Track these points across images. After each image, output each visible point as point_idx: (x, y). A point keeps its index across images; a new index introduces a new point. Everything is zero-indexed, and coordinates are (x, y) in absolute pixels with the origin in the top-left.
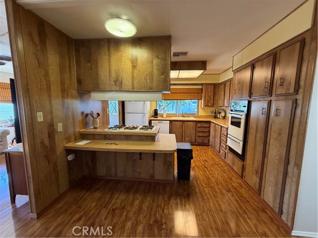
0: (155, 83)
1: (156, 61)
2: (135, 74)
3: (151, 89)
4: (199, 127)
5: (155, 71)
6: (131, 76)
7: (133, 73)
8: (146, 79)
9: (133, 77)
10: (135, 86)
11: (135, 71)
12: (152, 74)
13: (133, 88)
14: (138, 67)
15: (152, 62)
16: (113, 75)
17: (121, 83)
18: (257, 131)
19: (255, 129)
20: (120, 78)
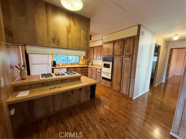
0: (82, 45)
1: (82, 31)
2: (69, 37)
3: (80, 48)
4: (83, 70)
5: (82, 37)
6: (66, 37)
7: (68, 36)
8: (76, 42)
9: (68, 39)
10: (70, 45)
11: (70, 35)
12: (80, 39)
13: (68, 46)
14: (71, 33)
15: (80, 32)
16: (51, 34)
17: (59, 42)
18: (118, 69)
19: (117, 68)
20: (58, 38)
